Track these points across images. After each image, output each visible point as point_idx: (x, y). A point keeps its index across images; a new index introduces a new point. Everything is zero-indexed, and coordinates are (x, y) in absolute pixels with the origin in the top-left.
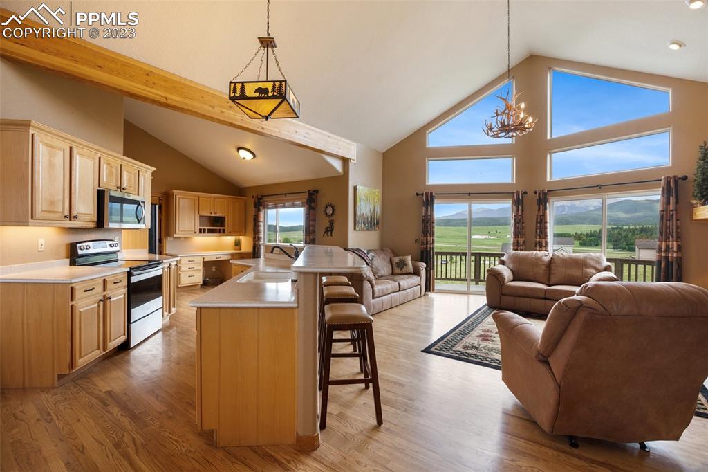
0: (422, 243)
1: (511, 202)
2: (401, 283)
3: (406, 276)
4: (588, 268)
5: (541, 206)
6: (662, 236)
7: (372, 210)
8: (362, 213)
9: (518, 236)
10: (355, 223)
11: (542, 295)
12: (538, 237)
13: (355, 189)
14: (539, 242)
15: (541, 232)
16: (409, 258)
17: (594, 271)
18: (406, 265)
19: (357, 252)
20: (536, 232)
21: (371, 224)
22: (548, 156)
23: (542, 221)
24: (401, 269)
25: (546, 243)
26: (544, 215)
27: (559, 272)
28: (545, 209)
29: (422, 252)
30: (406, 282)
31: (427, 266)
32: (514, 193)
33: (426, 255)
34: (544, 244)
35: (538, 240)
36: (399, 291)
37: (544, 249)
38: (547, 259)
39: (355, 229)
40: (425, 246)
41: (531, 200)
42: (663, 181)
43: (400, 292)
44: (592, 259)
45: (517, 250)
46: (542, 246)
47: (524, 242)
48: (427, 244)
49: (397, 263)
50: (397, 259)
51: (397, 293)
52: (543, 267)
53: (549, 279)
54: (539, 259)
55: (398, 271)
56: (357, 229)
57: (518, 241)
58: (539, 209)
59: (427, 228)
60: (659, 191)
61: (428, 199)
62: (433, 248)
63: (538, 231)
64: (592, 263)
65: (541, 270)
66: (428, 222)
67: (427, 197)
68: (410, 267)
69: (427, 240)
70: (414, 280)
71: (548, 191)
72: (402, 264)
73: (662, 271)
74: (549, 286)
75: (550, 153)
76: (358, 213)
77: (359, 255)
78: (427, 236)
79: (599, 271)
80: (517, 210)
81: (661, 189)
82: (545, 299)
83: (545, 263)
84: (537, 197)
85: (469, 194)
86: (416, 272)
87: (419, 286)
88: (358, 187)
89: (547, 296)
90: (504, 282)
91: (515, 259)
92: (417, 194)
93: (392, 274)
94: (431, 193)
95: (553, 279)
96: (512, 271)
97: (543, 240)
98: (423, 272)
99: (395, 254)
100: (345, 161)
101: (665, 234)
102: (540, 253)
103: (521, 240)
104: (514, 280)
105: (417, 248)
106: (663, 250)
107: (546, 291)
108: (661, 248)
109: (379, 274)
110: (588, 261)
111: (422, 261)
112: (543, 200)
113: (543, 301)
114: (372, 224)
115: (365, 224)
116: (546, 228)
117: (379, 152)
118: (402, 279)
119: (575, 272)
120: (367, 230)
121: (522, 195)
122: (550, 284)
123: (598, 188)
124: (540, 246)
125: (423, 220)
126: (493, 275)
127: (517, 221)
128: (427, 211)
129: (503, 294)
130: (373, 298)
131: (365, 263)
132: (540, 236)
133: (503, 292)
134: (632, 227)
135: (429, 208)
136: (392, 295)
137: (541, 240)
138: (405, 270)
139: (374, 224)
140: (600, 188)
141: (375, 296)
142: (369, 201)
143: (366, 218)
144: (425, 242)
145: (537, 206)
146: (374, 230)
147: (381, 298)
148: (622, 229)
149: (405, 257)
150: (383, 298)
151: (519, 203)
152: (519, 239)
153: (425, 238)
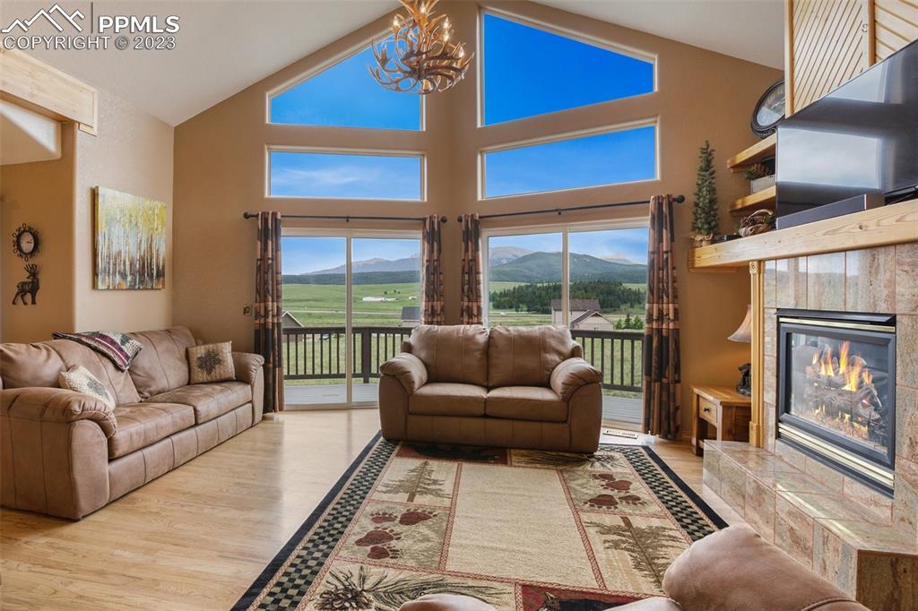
0: (258, 315)
1: (421, 236)
2: (199, 408)
3: (218, 387)
4: (548, 352)
5: (470, 243)
6: (653, 295)
7: (144, 246)
8: (115, 249)
9: (433, 296)
10: (95, 274)
11: (480, 410)
12: (466, 299)
13: (94, 194)
14: (468, 307)
15: (470, 289)
16: (226, 349)
17: (556, 358)
18: (219, 362)
19: (98, 345)
20: (463, 289)
21: (142, 275)
22: (479, 157)
23: (471, 269)
24: (209, 372)
25: (479, 309)
26: (475, 260)
27: (504, 363)
28: (476, 249)
29: (257, 332)
30: (212, 401)
31: (267, 361)
32: (424, 220)
33: (265, 341)
34: (475, 312)
35: (466, 304)
36: (197, 424)
37: (475, 320)
38: (482, 339)
39: (94, 286)
40: (262, 321)
41: (453, 232)
42: (652, 203)
43: (197, 428)
44: (553, 337)
45: (431, 323)
46: (472, 315)
47: (442, 309)
48: (266, 316)
49: (199, 358)
50: (200, 351)
51: (192, 431)
52: (478, 354)
53: (487, 378)
54: (470, 340)
55: (200, 375)
56: (100, 286)
57: (432, 307)
58: (467, 250)
59: (266, 283)
60: (646, 221)
61: (266, 228)
62: (279, 324)
63: (466, 287)
64: (553, 343)
65: (474, 360)
66: (266, 273)
67: (266, 220)
68: (229, 365)
69: (266, 308)
70: (239, 393)
71: (480, 217)
72: (211, 361)
73: (654, 353)
74: (489, 389)
75: (481, 152)
76: (102, 249)
77: (95, 349)
78: (265, 301)
79: (564, 357)
80: (431, 251)
81: (650, 217)
82: (485, 416)
83: (481, 347)
84: (463, 228)
85: (348, 218)
86: (243, 377)
87: (250, 405)
88: (101, 191)
89: (488, 412)
90: (412, 388)
91: (431, 342)
92: (246, 216)
93: (189, 383)
94: (274, 214)
95: (496, 376)
96: (426, 365)
97: (475, 304)
98: (258, 376)
99: (200, 337)
100: (65, 126)
101: (657, 293)
102: (471, 329)
103: (438, 305)
104: (433, 378)
105: (246, 326)
106: (655, 318)
107: (486, 401)
108: (652, 315)
109: (153, 388)
110: (548, 340)
111: (257, 352)
112: (472, 233)
113: (482, 421)
114: (145, 274)
115: (124, 276)
116: (478, 283)
117: (165, 125)
118: (206, 395)
119: (529, 362)
120: (132, 288)
121: (438, 222)
122: (490, 385)
123: (557, 213)
124: (470, 316)
125: (259, 268)
126: (394, 376)
127: (431, 270)
128: (265, 249)
129: (411, 414)
130: (111, 460)
131: (110, 366)
132: (468, 297)
133: (410, 409)
134: (545, 285)
135: (270, 242)
136: (175, 438)
137: (470, 304)
138: (218, 372)
139: (151, 276)
140: (560, 214)
141: (118, 453)
142: (136, 224)
143: (128, 263)
144: (262, 313)
145: (463, 244)
146: (152, 289)
147: (139, 454)
148: (536, 286)
149: (219, 344)
150: (146, 451)
151: (433, 237)
152: (435, 303)
153: (262, 305)
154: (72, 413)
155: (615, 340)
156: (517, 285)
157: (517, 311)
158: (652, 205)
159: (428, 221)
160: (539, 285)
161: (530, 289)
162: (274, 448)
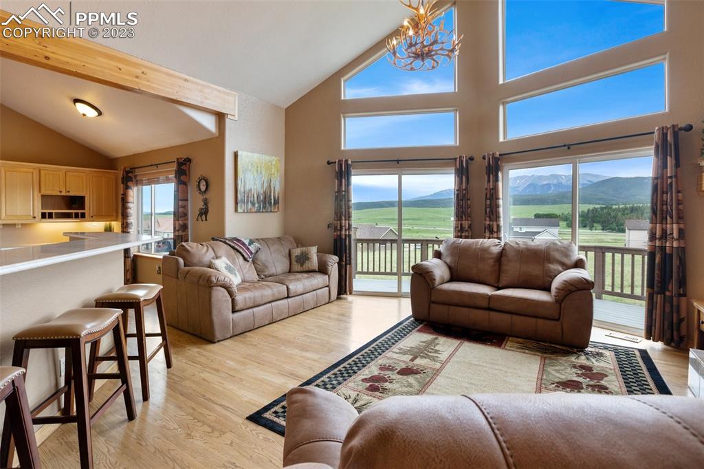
0: (336, 229)
1: (454, 171)
2: (290, 287)
3: (306, 275)
4: (552, 263)
5: (491, 176)
6: (656, 217)
7: (266, 185)
8: (248, 188)
9: (462, 217)
10: (236, 203)
11: (485, 304)
12: (487, 219)
13: (236, 155)
14: (489, 225)
15: (491, 212)
16: (313, 251)
17: (560, 268)
18: (308, 259)
19: (236, 246)
20: (486, 211)
21: (264, 202)
22: (501, 108)
23: (492, 196)
24: (302, 265)
25: (498, 227)
26: (495, 189)
27: (512, 269)
28: (497, 180)
29: (335, 240)
30: (299, 284)
31: (341, 260)
32: (456, 159)
33: (341, 247)
34: (495, 229)
35: (488, 223)
36: (288, 297)
37: (495, 235)
38: (496, 250)
39: (236, 210)
40: (339, 233)
41: (478, 168)
42: (656, 133)
43: (289, 300)
44: (558, 250)
45: (461, 237)
46: (493, 231)
47: (470, 227)
48: (341, 230)
49: (296, 256)
50: (297, 252)
51: (285, 301)
52: (491, 262)
53: (498, 280)
54: (485, 250)
55: (296, 267)
56: (239, 210)
57: (461, 225)
58: (489, 181)
59: (341, 208)
60: (651, 150)
61: (342, 171)
62: (350, 236)
63: (488, 210)
64: (557, 256)
65: (487, 267)
66: (341, 201)
67: (341, 165)
68: (314, 261)
69: (341, 224)
70: (319, 280)
71: (500, 155)
72: (304, 258)
73: (656, 268)
74: (499, 288)
75: (503, 104)
76: (240, 188)
77: (233, 248)
78: (340, 220)
79: (567, 267)
80: (460, 183)
81: (654, 146)
82: (489, 309)
83: (494, 256)
84: (486, 164)
85: (398, 161)
86: (323, 269)
87: (327, 288)
88: (240, 153)
89: (491, 306)
90: (433, 284)
91: (456, 251)
92: (329, 163)
93: (290, 272)
94: (346, 161)
95: (505, 279)
96: (450, 268)
97: (495, 223)
98: (334, 270)
99: (299, 242)
100: (220, 117)
101: (660, 212)
102: (486, 242)
103: (466, 224)
104: (454, 277)
105: (329, 236)
106: (657, 237)
107: (490, 298)
108: (655, 234)
109: (267, 273)
110: (552, 253)
111: (335, 254)
112: (494, 167)
113: (486, 313)
114: (266, 202)
115: (253, 204)
116: (497, 206)
118: (298, 280)
119: (534, 270)
120: (258, 211)
121: (467, 161)
122: (500, 286)
123: (566, 147)
124: (491, 232)
125: (336, 197)
126: (421, 274)
127: (461, 197)
128: (340, 184)
129: (433, 302)
130: (234, 312)
131: (241, 258)
132: (490, 217)
133: (433, 299)
134: (621, 206)
135: (343, 180)
136: (273, 304)
137: (491, 223)
138: (307, 266)
139: (270, 204)
140: (569, 148)
141: (237, 308)
142: (261, 172)
143: (255, 196)
144: (339, 228)
145: (486, 176)
146: (271, 211)
147: (251, 310)
148: (611, 208)
149: (309, 248)
150: (255, 309)
151: (463, 172)
152: (463, 222)
153: (339, 222)
154: (211, 282)
155: (616, 254)
156: (591, 207)
157: (591, 229)
158: (656, 136)
159: (458, 160)
160: (614, 207)
161: (606, 211)
162: (344, 318)
